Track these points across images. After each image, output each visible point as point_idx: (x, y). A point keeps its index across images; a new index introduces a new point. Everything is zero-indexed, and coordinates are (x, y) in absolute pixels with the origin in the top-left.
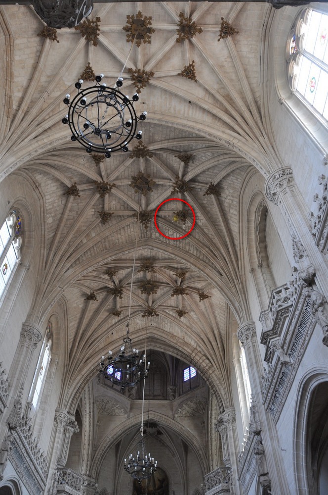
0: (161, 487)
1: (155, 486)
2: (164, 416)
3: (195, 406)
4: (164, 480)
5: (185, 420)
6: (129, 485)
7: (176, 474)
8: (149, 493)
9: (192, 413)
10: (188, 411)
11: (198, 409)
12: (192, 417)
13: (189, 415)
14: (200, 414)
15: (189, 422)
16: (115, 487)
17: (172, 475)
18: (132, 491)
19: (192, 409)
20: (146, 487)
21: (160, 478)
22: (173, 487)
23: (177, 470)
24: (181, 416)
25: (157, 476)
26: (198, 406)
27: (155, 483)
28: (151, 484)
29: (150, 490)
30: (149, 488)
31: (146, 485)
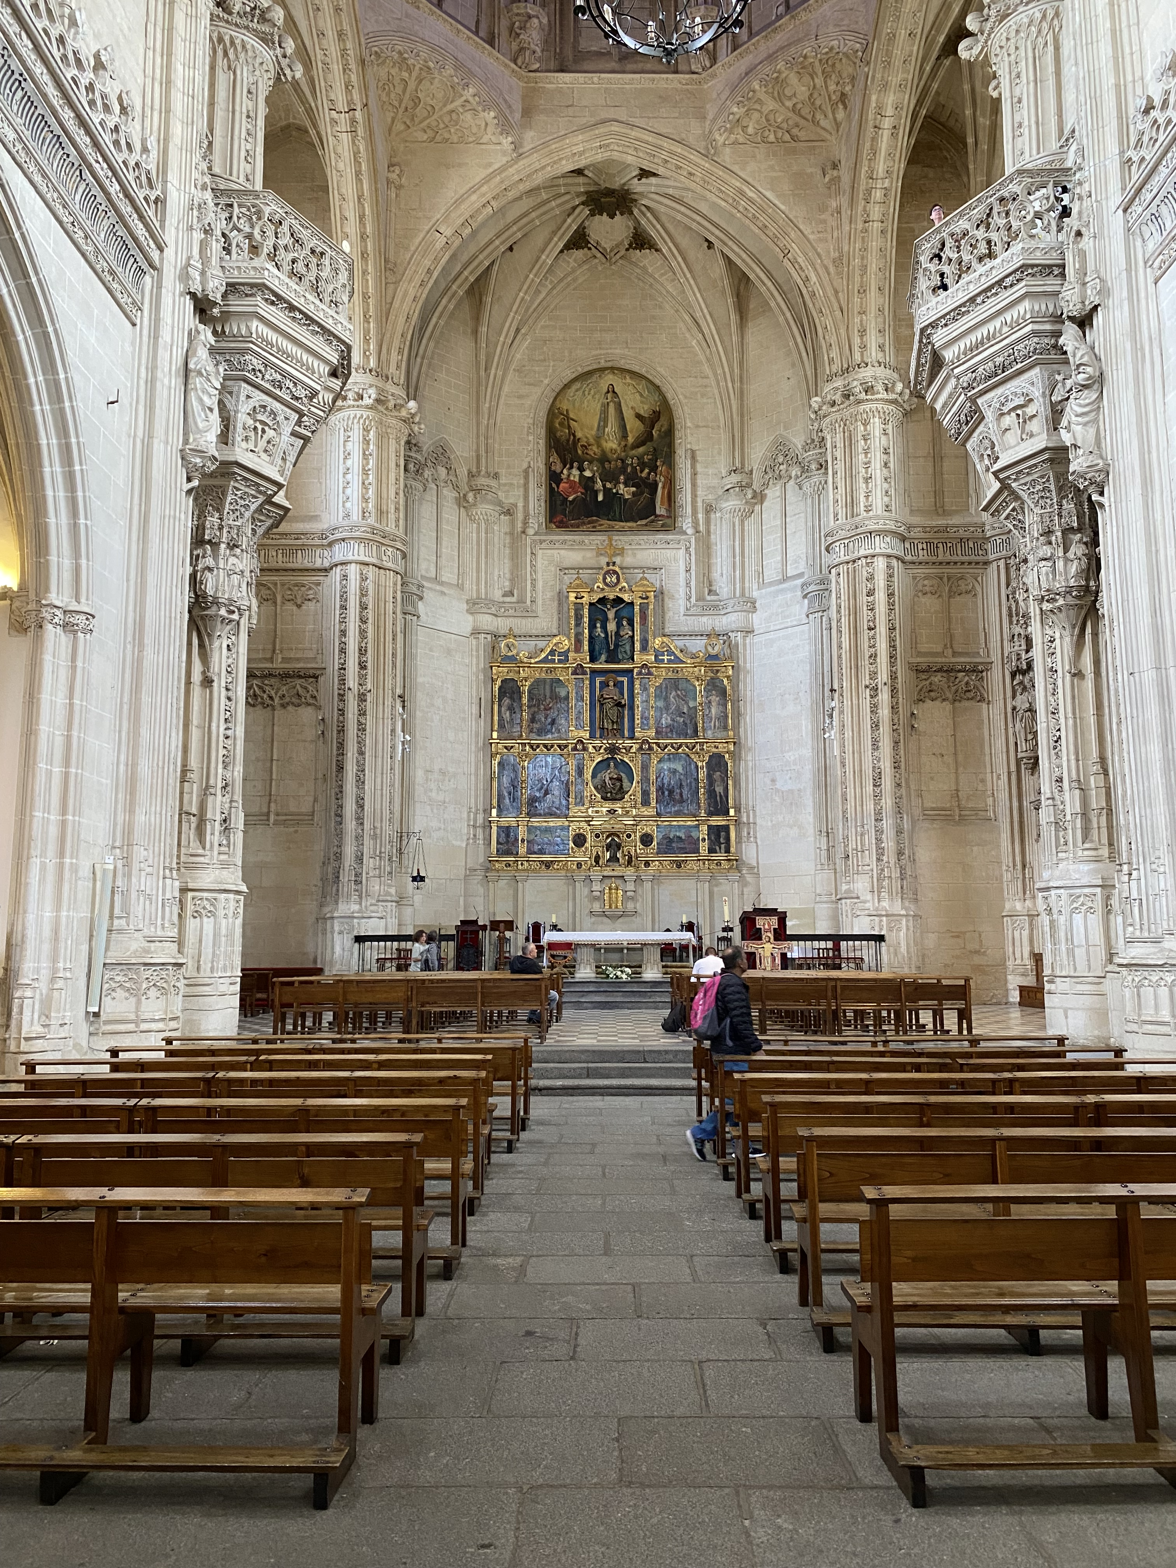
0: (645, 439)
1: (625, 436)
2: (665, 143)
3: (803, 88)
4: (656, 416)
5: (754, 157)
6: (528, 434)
7: (703, 396)
8: (604, 459)
9: (785, 125)
10: (771, 117)
11: (813, 104)
12: (787, 145)
13: (772, 138)
14: (819, 130)
15: (772, 168)
16: (482, 438)
17: (686, 397)
18: (543, 453)
19: (789, 104)
20: (592, 441)
21: (645, 410)
22: (689, 439)
23: (705, 381)
24: (741, 140)
25: (631, 404)
26: (818, 86)
27: (623, 427)
28: (612, 428)
29: (608, 450)
30: (604, 444)
31: (594, 432)
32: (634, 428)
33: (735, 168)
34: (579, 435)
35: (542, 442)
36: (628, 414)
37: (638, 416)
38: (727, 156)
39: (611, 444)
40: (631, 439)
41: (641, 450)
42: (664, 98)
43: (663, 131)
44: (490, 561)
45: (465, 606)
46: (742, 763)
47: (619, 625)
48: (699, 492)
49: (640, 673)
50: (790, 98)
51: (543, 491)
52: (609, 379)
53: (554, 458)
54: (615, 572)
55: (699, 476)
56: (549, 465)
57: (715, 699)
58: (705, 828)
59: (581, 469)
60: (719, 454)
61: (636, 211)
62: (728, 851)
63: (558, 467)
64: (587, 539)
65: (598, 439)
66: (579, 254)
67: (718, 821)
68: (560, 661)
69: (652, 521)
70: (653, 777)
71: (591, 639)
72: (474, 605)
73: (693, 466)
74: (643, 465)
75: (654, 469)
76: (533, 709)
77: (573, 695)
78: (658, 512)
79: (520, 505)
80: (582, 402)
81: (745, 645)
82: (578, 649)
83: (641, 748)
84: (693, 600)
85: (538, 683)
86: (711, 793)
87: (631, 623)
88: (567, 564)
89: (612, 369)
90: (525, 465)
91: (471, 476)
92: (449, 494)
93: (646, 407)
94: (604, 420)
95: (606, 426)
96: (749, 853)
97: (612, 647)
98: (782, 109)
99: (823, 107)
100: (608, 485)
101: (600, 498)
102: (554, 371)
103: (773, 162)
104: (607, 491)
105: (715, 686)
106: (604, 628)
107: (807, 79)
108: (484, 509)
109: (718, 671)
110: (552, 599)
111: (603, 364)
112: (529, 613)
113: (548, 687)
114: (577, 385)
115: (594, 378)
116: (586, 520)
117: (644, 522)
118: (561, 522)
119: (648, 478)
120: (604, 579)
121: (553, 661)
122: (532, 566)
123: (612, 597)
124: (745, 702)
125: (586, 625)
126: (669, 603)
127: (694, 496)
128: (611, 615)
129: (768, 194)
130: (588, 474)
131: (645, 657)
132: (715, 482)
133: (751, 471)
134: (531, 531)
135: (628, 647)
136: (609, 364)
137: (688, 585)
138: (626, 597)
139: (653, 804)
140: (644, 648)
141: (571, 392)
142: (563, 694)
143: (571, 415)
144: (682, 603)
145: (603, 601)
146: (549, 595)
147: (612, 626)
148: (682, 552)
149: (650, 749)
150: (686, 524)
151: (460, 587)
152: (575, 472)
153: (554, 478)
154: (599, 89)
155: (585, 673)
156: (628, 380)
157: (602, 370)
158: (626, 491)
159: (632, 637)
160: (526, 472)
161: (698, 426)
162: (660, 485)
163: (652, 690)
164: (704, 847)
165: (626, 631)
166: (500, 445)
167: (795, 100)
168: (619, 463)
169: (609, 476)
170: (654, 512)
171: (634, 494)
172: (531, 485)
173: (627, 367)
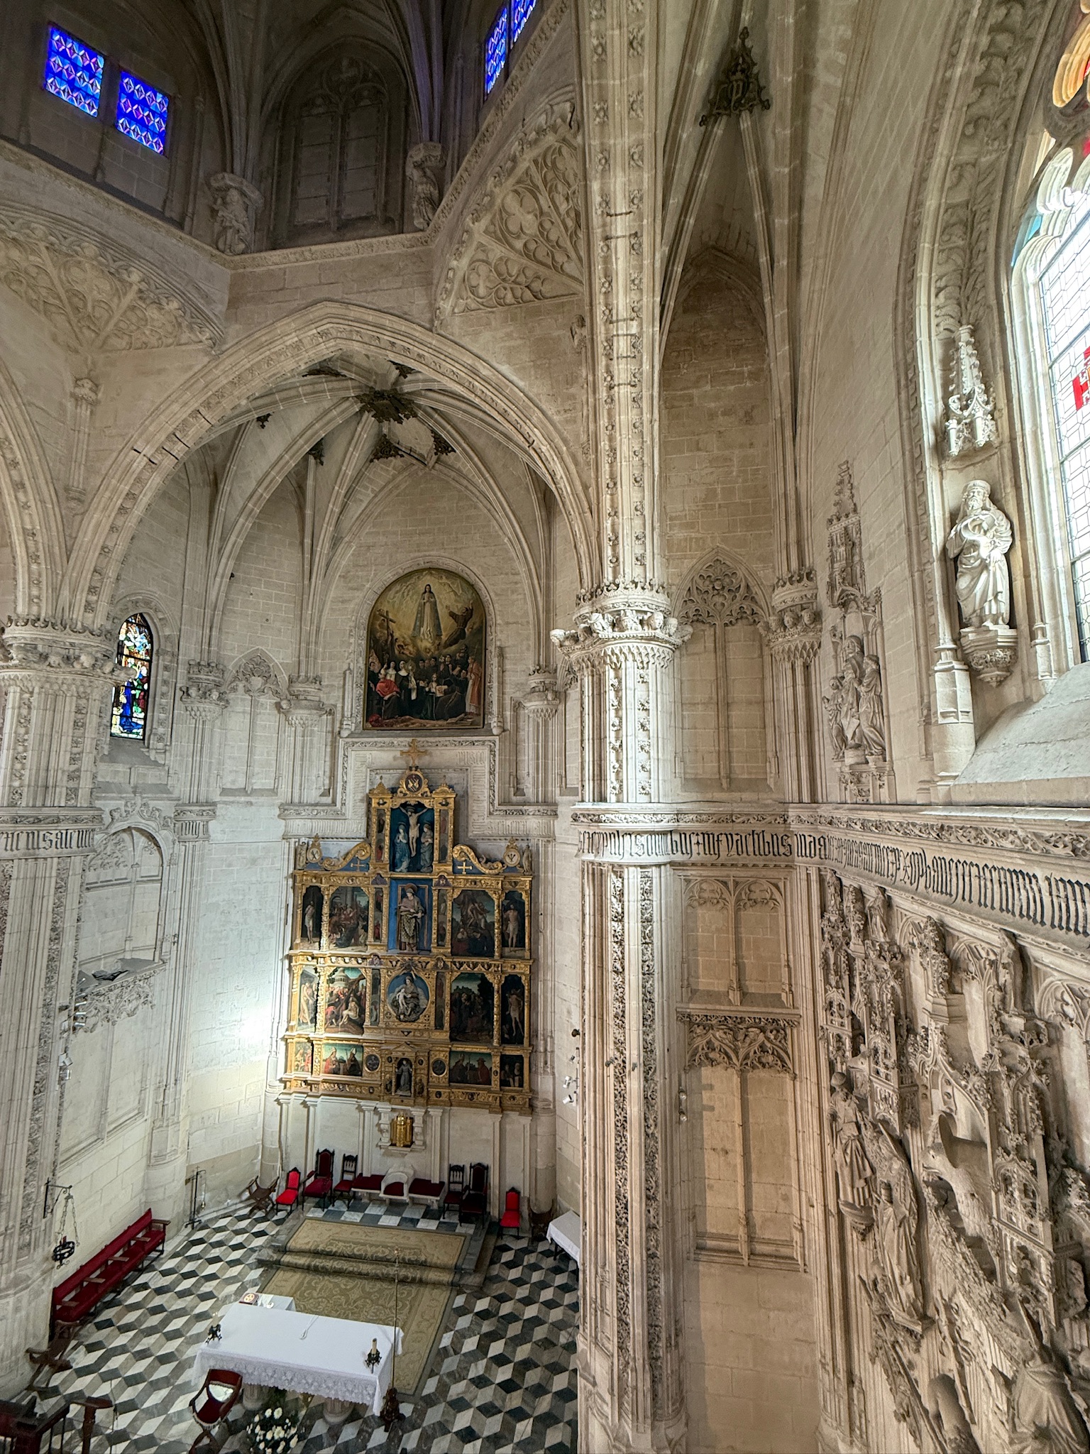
0: (458, 636)
1: (439, 635)
3: (530, 217)
4: (469, 614)
5: (488, 324)
6: (350, 636)
7: (513, 592)
8: (418, 659)
9: (522, 279)
10: (503, 269)
11: (548, 240)
12: (531, 305)
13: (509, 298)
14: (565, 279)
15: (509, 335)
16: (303, 645)
17: (497, 595)
18: (364, 654)
19: (519, 245)
20: (408, 640)
21: (458, 608)
22: (500, 636)
23: (517, 578)
24: (473, 306)
25: (447, 603)
26: (545, 208)
27: (437, 626)
28: (426, 628)
29: (422, 649)
30: (419, 643)
31: (410, 633)
32: (448, 626)
33: (466, 341)
34: (396, 635)
35: (364, 643)
36: (442, 612)
37: (452, 615)
38: (456, 327)
39: (426, 643)
40: (444, 638)
41: (453, 648)
42: (386, 267)
43: (383, 305)
44: (306, 763)
45: (277, 812)
46: (540, 985)
47: (421, 831)
48: (509, 689)
49: (438, 884)
50: (518, 237)
51: (361, 691)
52: (427, 579)
53: (374, 658)
54: (417, 777)
55: (507, 674)
56: (368, 665)
57: (511, 914)
58: (497, 1060)
59: (397, 669)
60: (528, 649)
61: (420, 413)
62: (521, 1085)
63: (375, 668)
64: (396, 741)
65: (414, 638)
66: (396, 462)
67: (512, 1051)
68: (362, 869)
69: (462, 719)
70: (447, 997)
71: (393, 845)
72: (285, 810)
73: (501, 666)
74: (455, 663)
75: (465, 666)
76: (335, 919)
77: (371, 906)
78: (467, 710)
79: (339, 705)
80: (401, 603)
81: (546, 853)
82: (379, 858)
83: (436, 965)
84: (496, 802)
85: (340, 891)
86: (505, 1018)
87: (432, 829)
88: (377, 764)
89: (430, 570)
90: (346, 667)
91: (291, 681)
92: (268, 701)
93: (460, 605)
94: (420, 619)
95: (421, 626)
96: (544, 1084)
97: (414, 854)
98: (512, 255)
99: (561, 243)
100: (422, 684)
101: (414, 696)
102: (375, 575)
103: (512, 328)
104: (420, 690)
105: (513, 901)
106: (407, 831)
107: (528, 199)
108: (299, 715)
109: (516, 883)
110: (362, 801)
111: (423, 566)
112: (339, 816)
113: (349, 897)
114: (398, 587)
115: (413, 580)
116: (400, 719)
117: (453, 720)
118: (377, 721)
119: (459, 676)
120: (407, 784)
121: (354, 869)
122: (344, 768)
123: (413, 802)
124: (545, 916)
125: (388, 832)
126: (473, 806)
127: (502, 693)
128: (413, 820)
129: (505, 369)
130: (403, 673)
131: (443, 868)
132: (523, 679)
133: (556, 671)
134: (345, 733)
135: (427, 856)
136: (428, 565)
137: (491, 787)
138: (426, 803)
139: (447, 1025)
140: (443, 859)
141: (391, 593)
142: (363, 904)
143: (391, 616)
144: (486, 804)
145: (405, 805)
146: (360, 796)
147: (414, 833)
148: (486, 752)
149: (445, 966)
150: (493, 722)
151: (274, 792)
152: (392, 672)
153: (372, 677)
154: (313, 266)
155: (384, 883)
156: (444, 580)
157: (420, 571)
158: (437, 689)
159: (432, 844)
160: (345, 673)
161: (508, 623)
162: (471, 682)
163: (449, 904)
164: (495, 1080)
165: (426, 840)
166: (324, 648)
167: (524, 239)
168: (433, 661)
169: (422, 675)
170: (463, 711)
171: (446, 692)
172: (348, 687)
173: (445, 567)
